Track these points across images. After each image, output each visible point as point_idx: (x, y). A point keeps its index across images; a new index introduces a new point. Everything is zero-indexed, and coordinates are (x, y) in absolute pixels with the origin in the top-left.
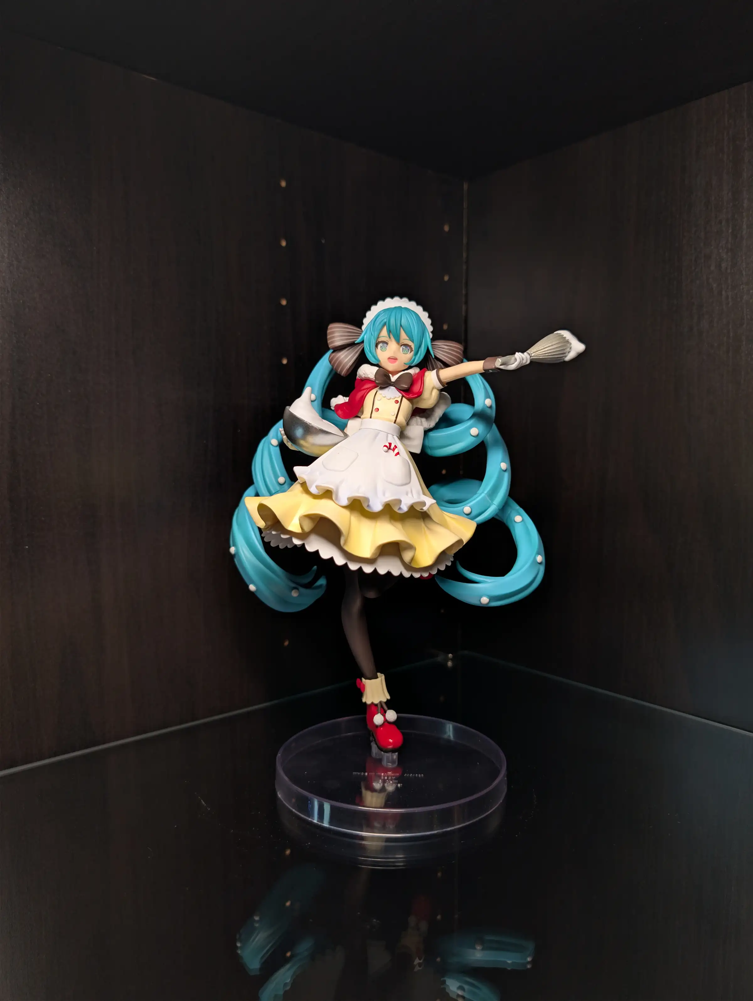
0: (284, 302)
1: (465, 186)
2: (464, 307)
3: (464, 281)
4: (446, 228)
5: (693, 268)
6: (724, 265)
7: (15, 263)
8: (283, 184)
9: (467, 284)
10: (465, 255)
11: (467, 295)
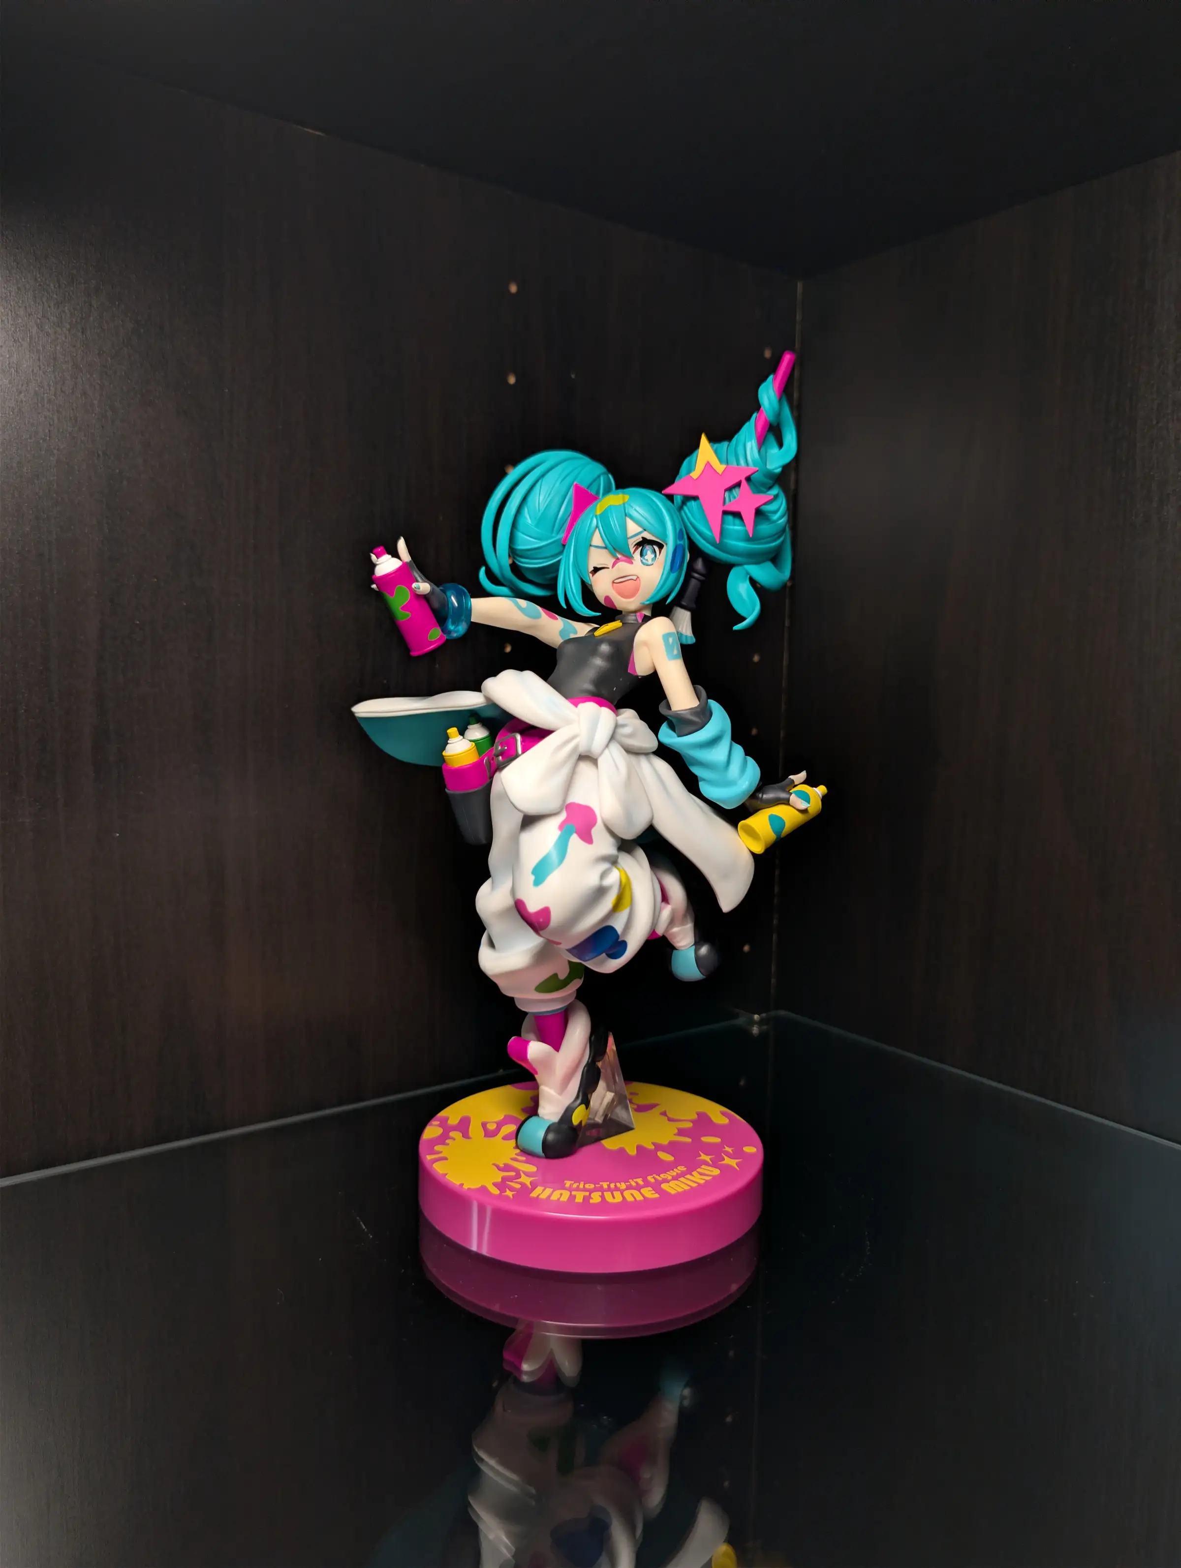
7: (109, 413)
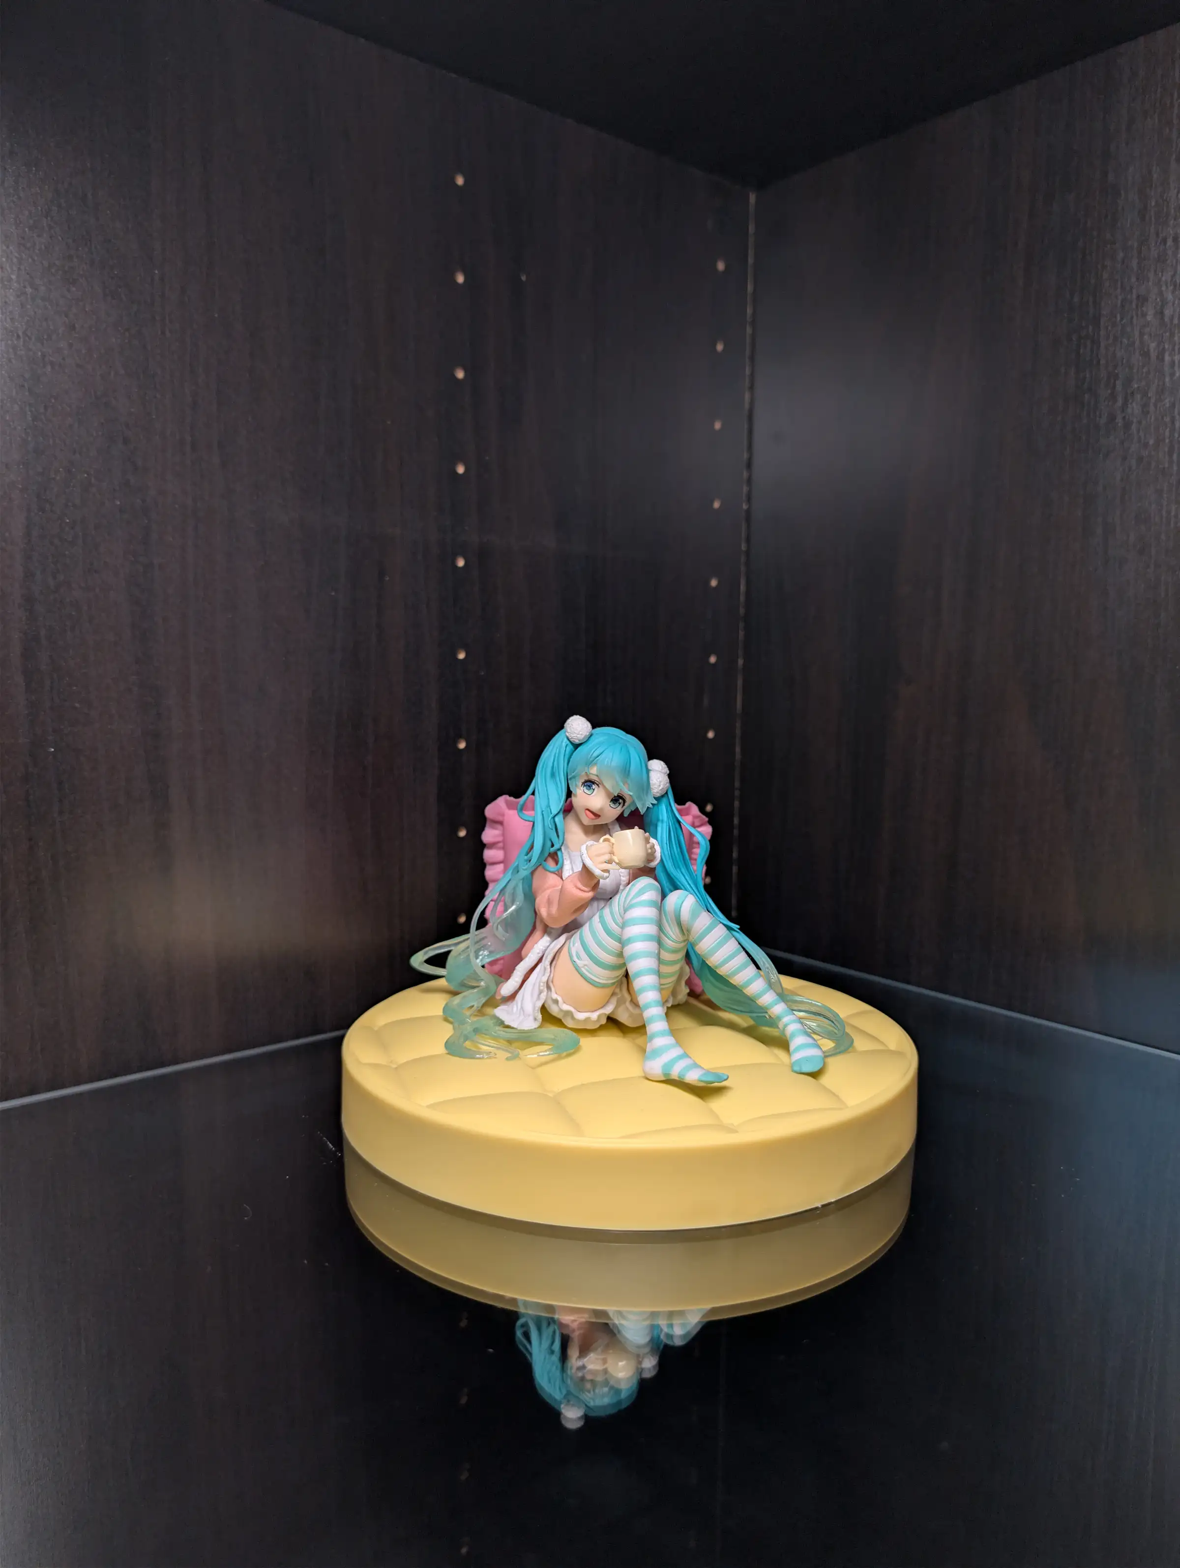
0: (460, 374)
1: (752, 198)
2: (747, 396)
3: (748, 352)
4: (721, 266)
5: (1119, 318)
6: (1168, 312)
8: (460, 181)
9: (752, 358)
10: (749, 311)
11: (752, 375)
